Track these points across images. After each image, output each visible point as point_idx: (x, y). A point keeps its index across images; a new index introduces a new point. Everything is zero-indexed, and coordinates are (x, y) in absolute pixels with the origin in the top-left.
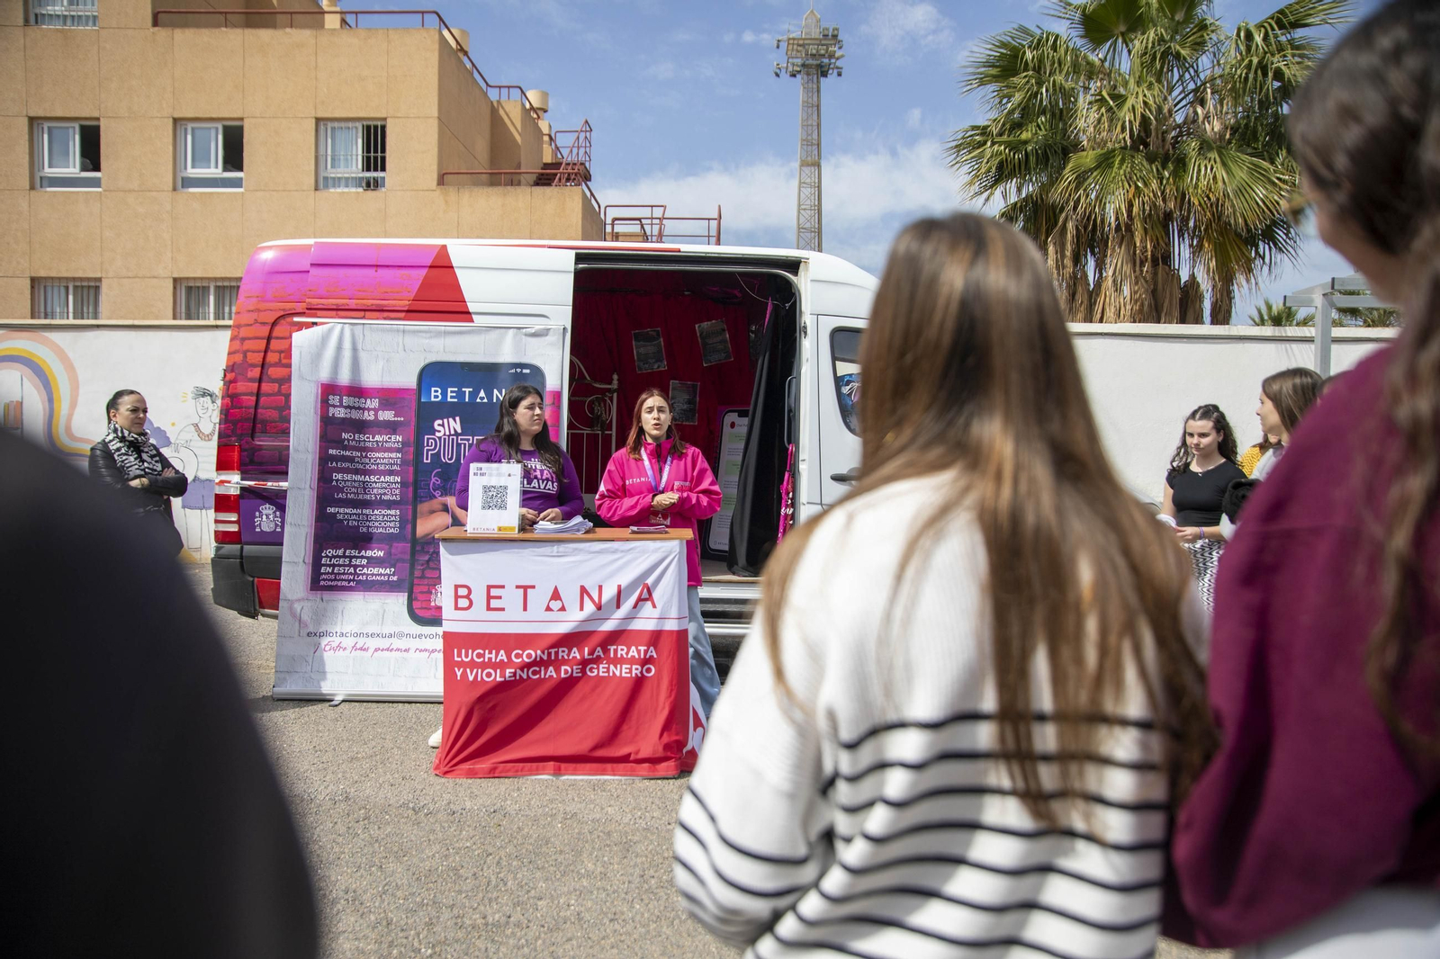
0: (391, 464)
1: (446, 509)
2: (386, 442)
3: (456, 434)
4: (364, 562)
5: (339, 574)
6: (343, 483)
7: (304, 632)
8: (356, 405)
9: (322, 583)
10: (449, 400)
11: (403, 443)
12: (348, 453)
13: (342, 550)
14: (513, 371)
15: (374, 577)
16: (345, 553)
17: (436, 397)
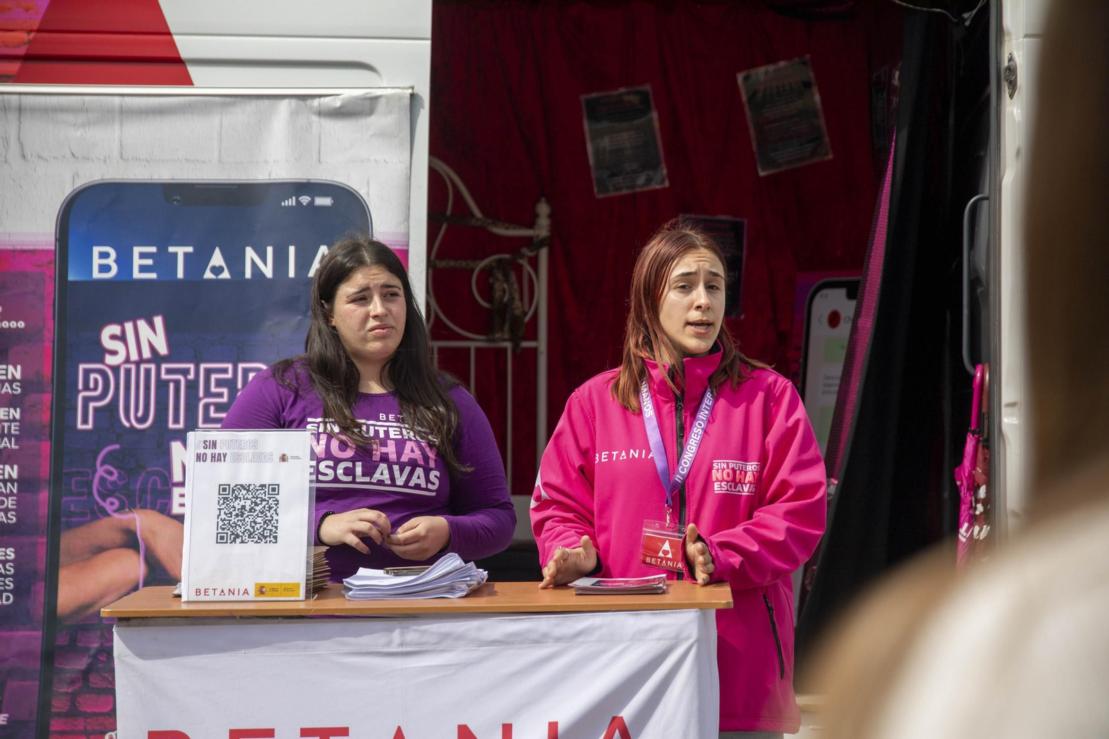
1: (130, 541)
3: (156, 358)
10: (137, 275)
11: (24, 383)
14: (291, 202)
17: (105, 268)
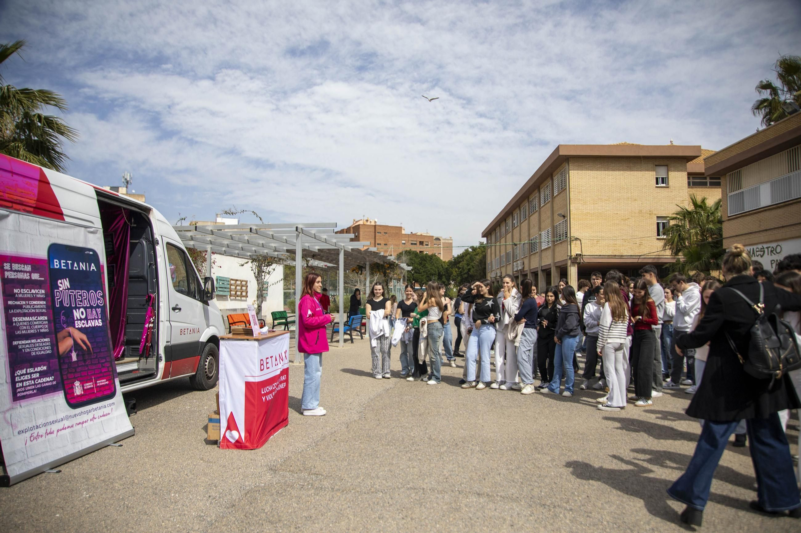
0: (42, 308)
1: (70, 335)
2: (38, 294)
3: (68, 289)
4: (38, 375)
5: (26, 386)
6: (18, 324)
7: (16, 432)
8: (20, 269)
9: (19, 395)
10: (63, 268)
11: (45, 294)
12: (18, 303)
13: (25, 370)
14: (86, 252)
15: (45, 385)
16: (27, 371)
17: (57, 265)
